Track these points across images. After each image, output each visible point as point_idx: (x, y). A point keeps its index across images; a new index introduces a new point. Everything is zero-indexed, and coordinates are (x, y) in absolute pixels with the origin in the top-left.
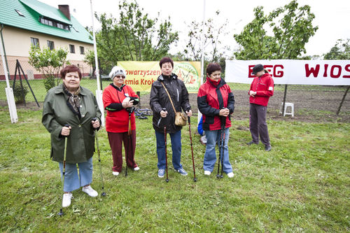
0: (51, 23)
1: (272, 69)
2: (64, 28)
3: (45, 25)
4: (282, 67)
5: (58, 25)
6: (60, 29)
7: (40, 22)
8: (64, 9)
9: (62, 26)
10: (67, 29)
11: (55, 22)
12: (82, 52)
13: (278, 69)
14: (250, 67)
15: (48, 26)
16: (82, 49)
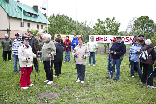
0: (29, 15)
1: (103, 38)
2: (35, 17)
3: (27, 16)
4: (106, 37)
5: (33, 15)
6: (33, 17)
7: (25, 14)
8: (36, 8)
9: (34, 16)
10: (36, 17)
11: (31, 14)
12: (42, 28)
13: (105, 38)
14: (96, 37)
15: (28, 16)
16: (42, 26)
